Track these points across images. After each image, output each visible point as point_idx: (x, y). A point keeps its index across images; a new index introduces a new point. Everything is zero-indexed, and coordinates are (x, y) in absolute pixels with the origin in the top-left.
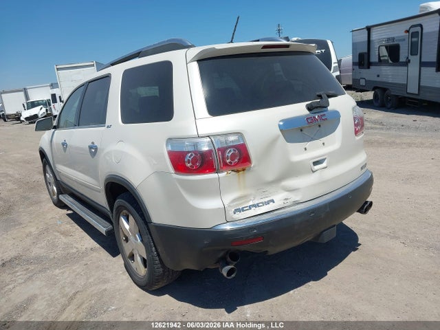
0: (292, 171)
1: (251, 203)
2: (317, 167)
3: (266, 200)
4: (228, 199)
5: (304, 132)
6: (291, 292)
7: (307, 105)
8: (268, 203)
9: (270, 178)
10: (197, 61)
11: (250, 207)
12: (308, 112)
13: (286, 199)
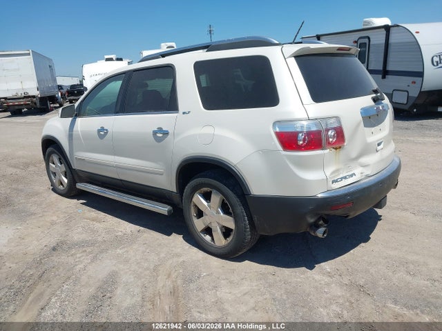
0: (366, 150)
1: (341, 176)
2: (379, 148)
3: (350, 173)
4: (329, 171)
5: (371, 120)
6: (351, 251)
7: (372, 98)
8: (351, 176)
9: (354, 155)
10: (294, 57)
11: (342, 179)
12: (373, 103)
13: (362, 173)
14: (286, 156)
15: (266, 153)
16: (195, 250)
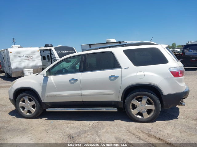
14: (176, 79)
15: (167, 79)
16: (133, 123)
